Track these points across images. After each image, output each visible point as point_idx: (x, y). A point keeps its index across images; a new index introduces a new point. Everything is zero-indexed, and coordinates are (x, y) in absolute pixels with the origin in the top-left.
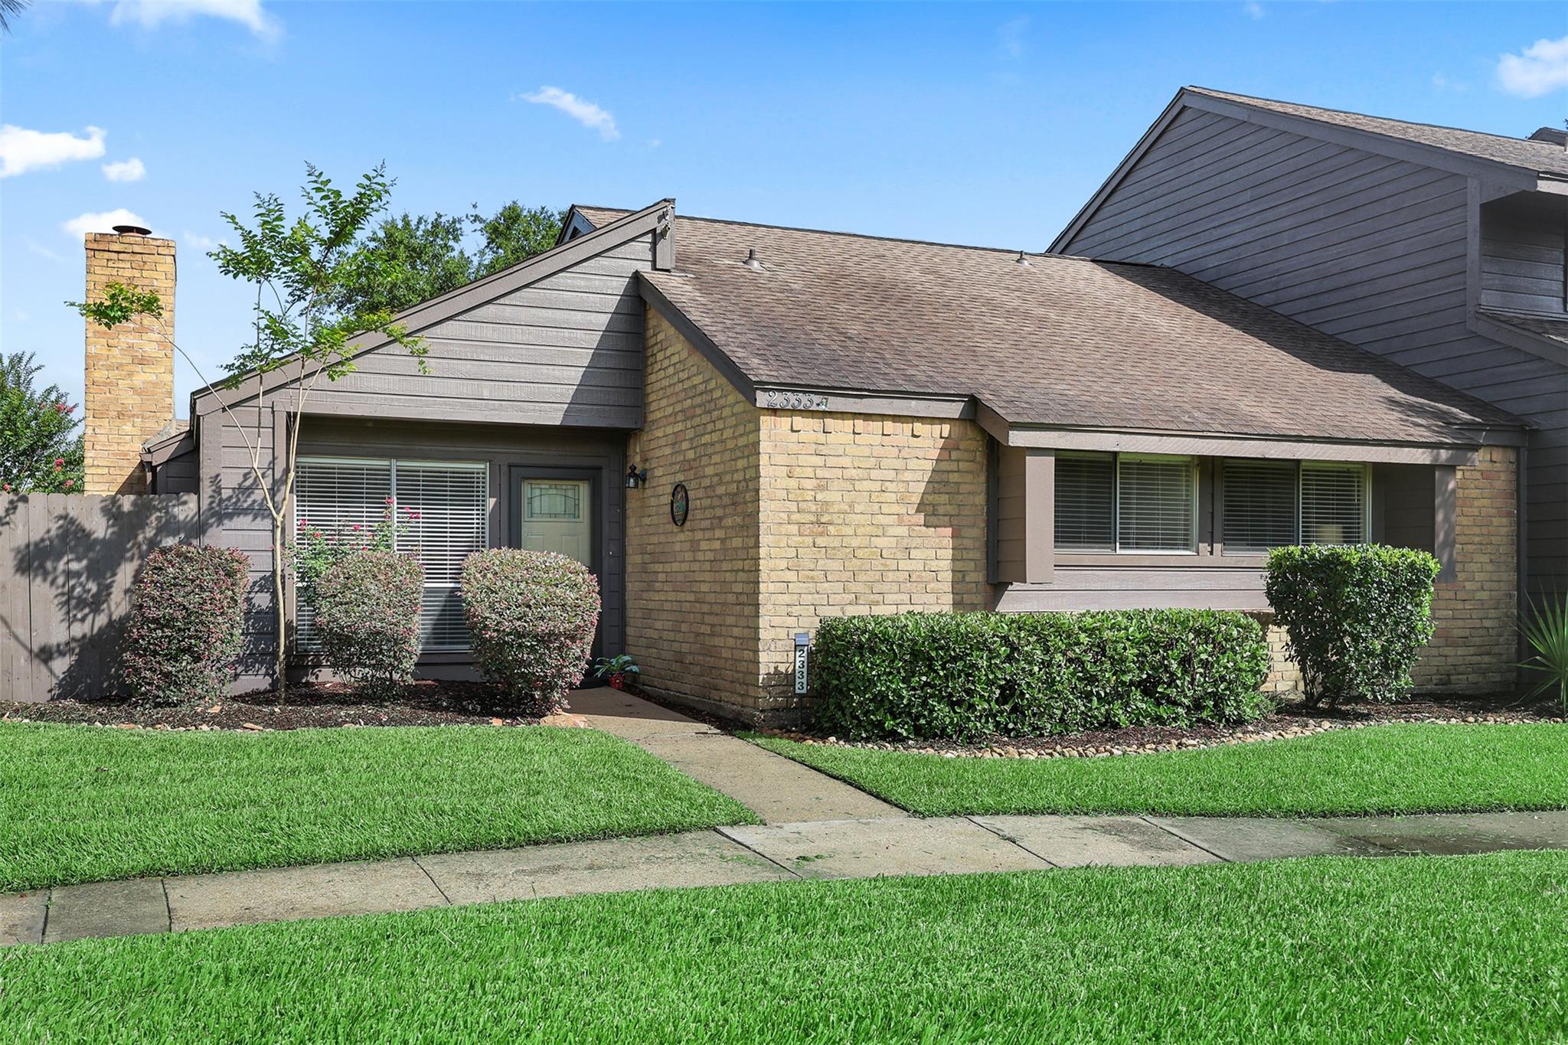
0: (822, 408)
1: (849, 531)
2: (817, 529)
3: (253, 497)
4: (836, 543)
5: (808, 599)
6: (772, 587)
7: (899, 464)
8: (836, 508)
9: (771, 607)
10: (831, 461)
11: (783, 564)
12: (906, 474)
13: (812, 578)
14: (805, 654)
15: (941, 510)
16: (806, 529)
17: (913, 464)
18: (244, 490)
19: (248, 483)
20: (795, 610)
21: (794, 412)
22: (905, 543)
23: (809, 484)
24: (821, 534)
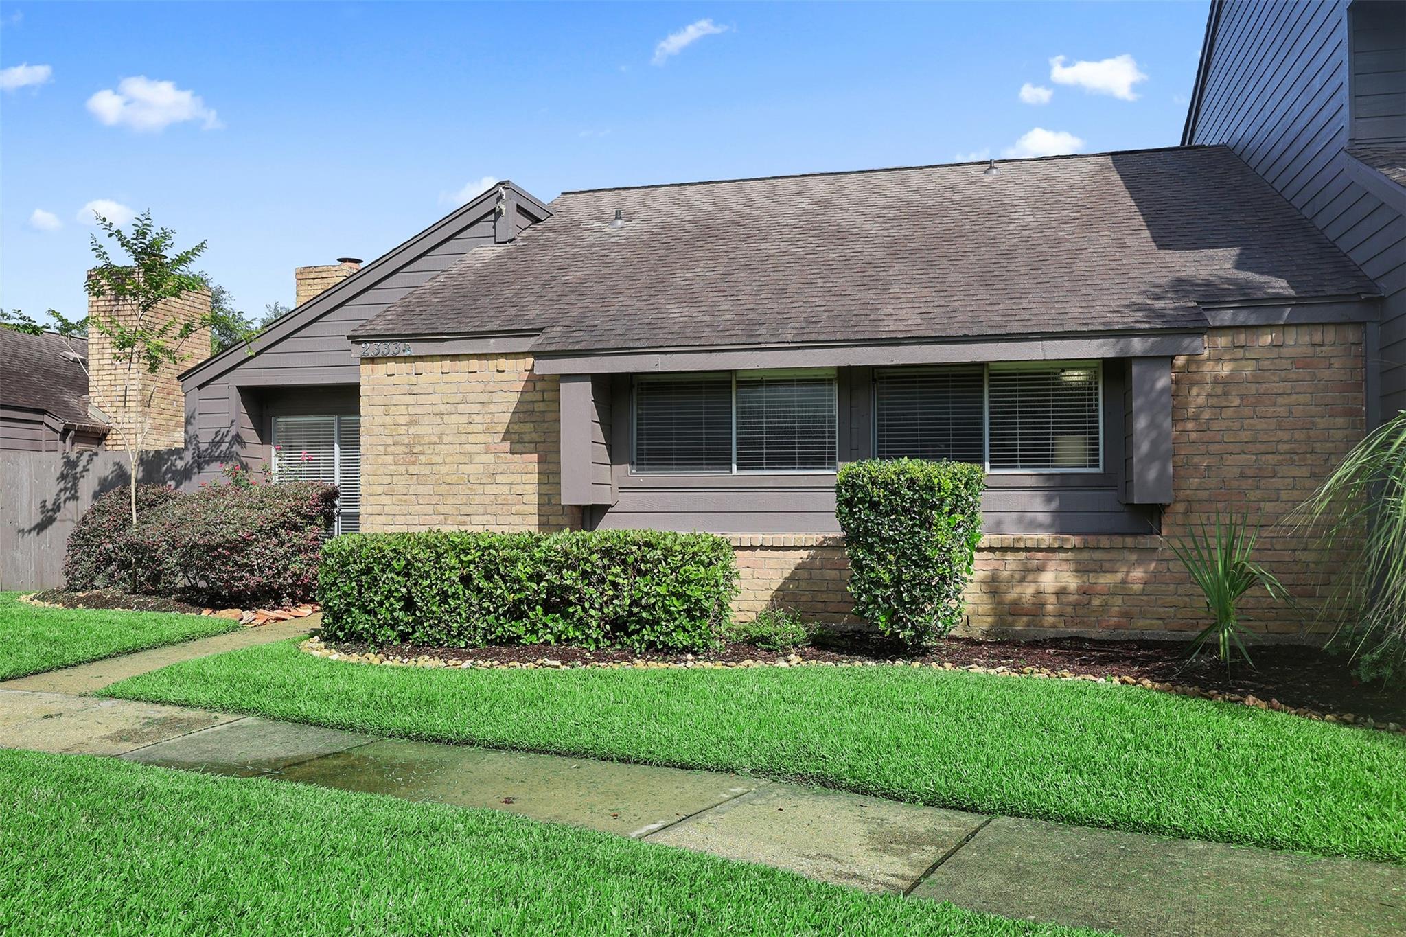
1: (438, 459)
2: (409, 458)
3: (221, 448)
4: (427, 470)
6: (370, 509)
7: (484, 398)
8: (427, 440)
9: (369, 526)
10: (422, 399)
11: (380, 490)
12: (492, 406)
13: (405, 501)
15: (527, 438)
16: (400, 459)
17: (498, 397)
18: (216, 444)
21: (386, 359)
22: (491, 469)
23: (402, 420)
24: (414, 463)
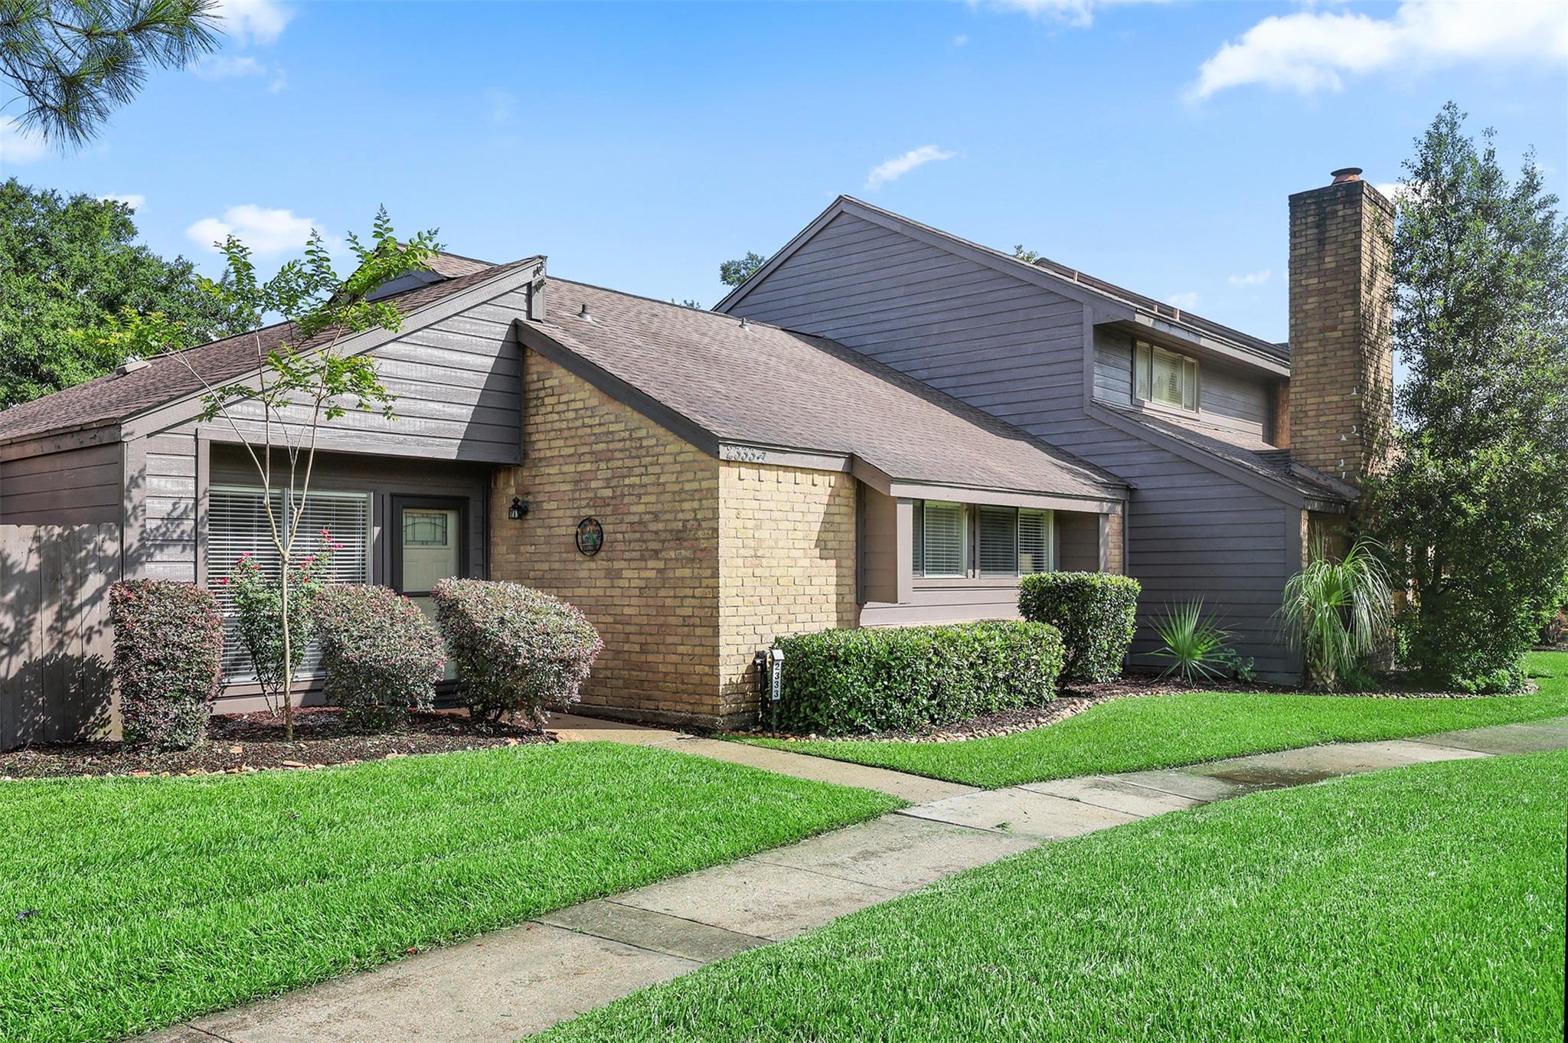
0: (760, 461)
1: (774, 563)
2: (755, 561)
4: (767, 573)
5: (750, 620)
7: (804, 507)
8: (766, 544)
9: (727, 628)
10: (763, 505)
11: (734, 592)
12: (809, 515)
13: (752, 603)
14: (780, 667)
15: (830, 545)
16: (748, 562)
17: (813, 507)
19: (175, 514)
20: (742, 630)
21: (742, 463)
22: (809, 572)
23: (750, 524)
24: (758, 566)
